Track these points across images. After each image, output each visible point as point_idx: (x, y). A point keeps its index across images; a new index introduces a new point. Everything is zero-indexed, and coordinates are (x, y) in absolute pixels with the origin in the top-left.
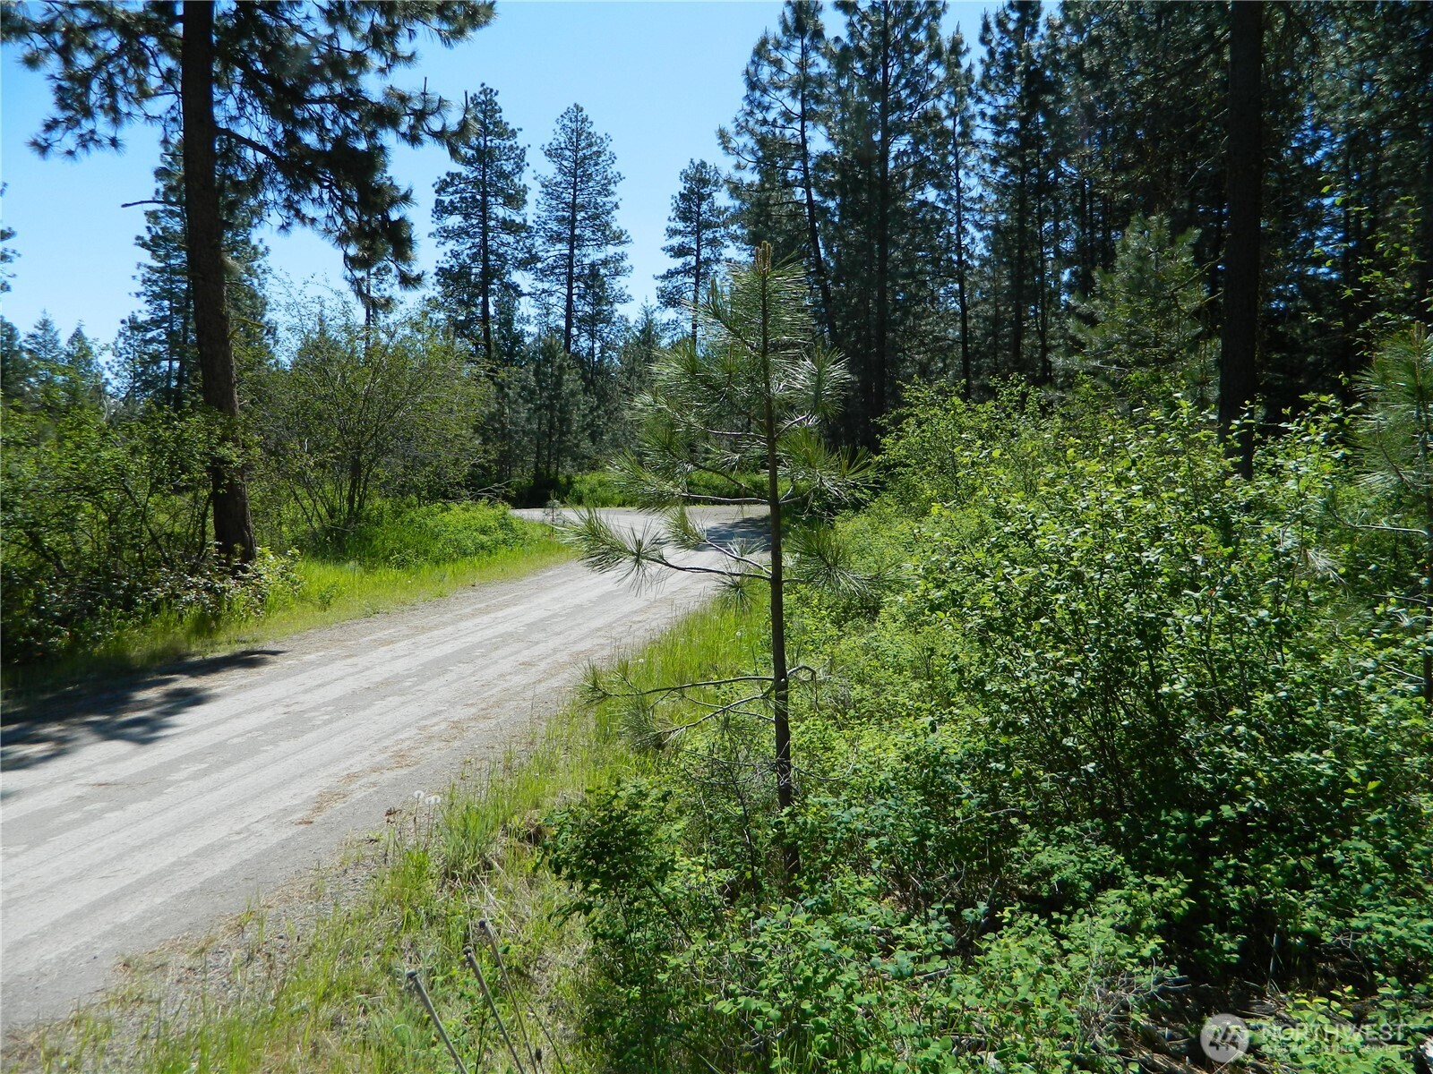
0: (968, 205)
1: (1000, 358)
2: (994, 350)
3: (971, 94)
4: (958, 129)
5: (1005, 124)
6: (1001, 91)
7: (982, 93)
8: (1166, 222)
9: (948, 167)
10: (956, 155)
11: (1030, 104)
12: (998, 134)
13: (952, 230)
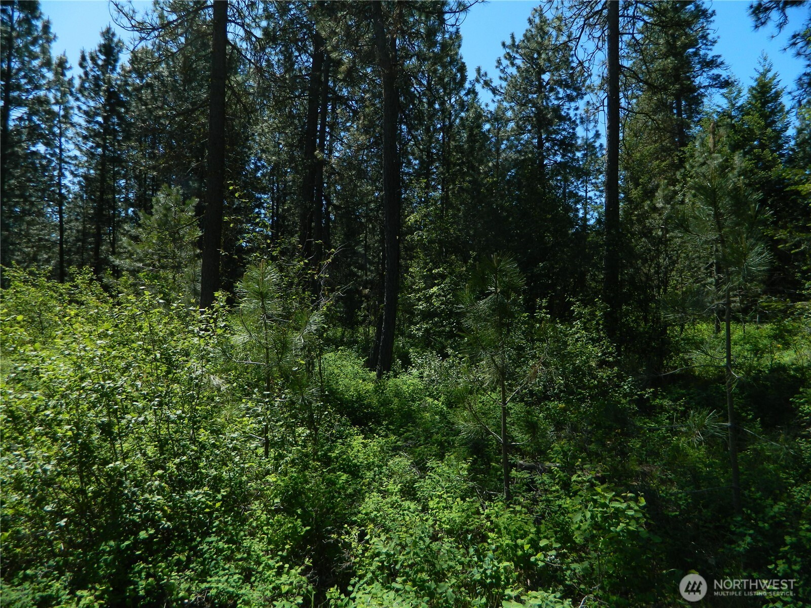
0: (67, 160)
1: (85, 255)
2: (80, 251)
3: (72, 94)
4: (62, 113)
5: (93, 118)
6: (92, 98)
7: (79, 95)
8: (181, 192)
9: (54, 134)
10: (60, 128)
11: (110, 111)
12: (88, 122)
13: (56, 173)
